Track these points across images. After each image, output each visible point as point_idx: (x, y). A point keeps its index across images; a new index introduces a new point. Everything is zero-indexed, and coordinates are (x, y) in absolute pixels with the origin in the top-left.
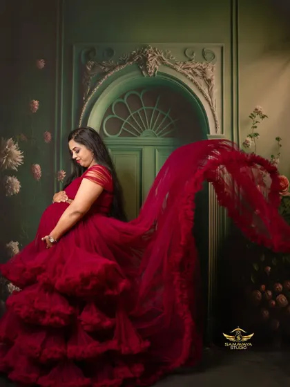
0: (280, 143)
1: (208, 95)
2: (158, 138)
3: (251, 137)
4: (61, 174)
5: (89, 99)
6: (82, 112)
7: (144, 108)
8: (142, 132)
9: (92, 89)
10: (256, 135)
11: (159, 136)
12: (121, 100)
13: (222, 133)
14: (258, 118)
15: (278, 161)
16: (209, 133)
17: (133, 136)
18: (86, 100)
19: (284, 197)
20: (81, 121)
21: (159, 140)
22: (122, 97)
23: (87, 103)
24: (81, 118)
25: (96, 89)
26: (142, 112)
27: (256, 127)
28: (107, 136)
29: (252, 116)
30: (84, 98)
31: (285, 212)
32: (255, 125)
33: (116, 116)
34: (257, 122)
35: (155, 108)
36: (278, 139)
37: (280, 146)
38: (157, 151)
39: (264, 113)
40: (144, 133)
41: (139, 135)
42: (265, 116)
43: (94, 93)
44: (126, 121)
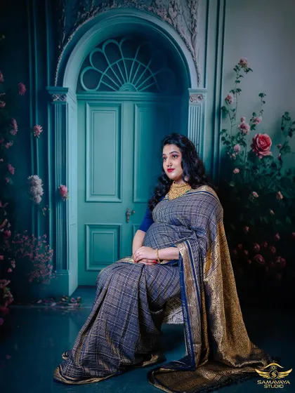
0: (264, 99)
1: (191, 45)
2: (138, 93)
3: (234, 93)
4: (36, 129)
5: (65, 48)
6: (58, 62)
7: (123, 58)
8: (121, 86)
9: (68, 37)
10: (239, 90)
11: (138, 90)
12: (98, 50)
13: (205, 87)
14: (242, 71)
15: (260, 118)
16: (190, 87)
17: (112, 90)
18: (61, 50)
19: (264, 157)
20: (57, 73)
21: (138, 94)
22: (100, 46)
23: (63, 52)
24: (58, 70)
25: (71, 36)
26: (121, 63)
27: (239, 82)
28: (85, 90)
29: (236, 69)
30: (59, 47)
31: (264, 172)
32: (239, 79)
33: (94, 68)
34: (241, 76)
35: (135, 60)
36: (261, 95)
37: (264, 102)
38: (136, 107)
39: (248, 66)
40: (123, 87)
41: (118, 89)
42: (250, 69)
43: (69, 40)
44: (104, 73)
